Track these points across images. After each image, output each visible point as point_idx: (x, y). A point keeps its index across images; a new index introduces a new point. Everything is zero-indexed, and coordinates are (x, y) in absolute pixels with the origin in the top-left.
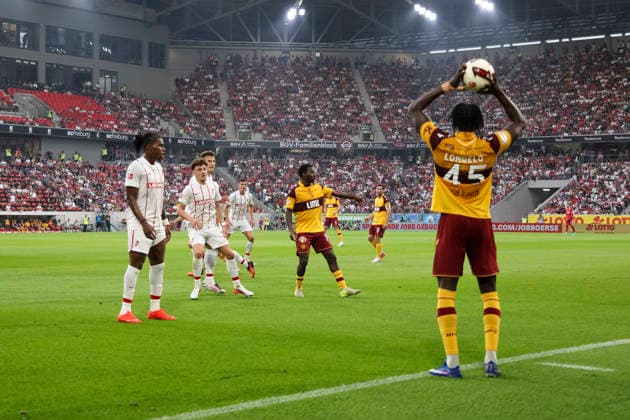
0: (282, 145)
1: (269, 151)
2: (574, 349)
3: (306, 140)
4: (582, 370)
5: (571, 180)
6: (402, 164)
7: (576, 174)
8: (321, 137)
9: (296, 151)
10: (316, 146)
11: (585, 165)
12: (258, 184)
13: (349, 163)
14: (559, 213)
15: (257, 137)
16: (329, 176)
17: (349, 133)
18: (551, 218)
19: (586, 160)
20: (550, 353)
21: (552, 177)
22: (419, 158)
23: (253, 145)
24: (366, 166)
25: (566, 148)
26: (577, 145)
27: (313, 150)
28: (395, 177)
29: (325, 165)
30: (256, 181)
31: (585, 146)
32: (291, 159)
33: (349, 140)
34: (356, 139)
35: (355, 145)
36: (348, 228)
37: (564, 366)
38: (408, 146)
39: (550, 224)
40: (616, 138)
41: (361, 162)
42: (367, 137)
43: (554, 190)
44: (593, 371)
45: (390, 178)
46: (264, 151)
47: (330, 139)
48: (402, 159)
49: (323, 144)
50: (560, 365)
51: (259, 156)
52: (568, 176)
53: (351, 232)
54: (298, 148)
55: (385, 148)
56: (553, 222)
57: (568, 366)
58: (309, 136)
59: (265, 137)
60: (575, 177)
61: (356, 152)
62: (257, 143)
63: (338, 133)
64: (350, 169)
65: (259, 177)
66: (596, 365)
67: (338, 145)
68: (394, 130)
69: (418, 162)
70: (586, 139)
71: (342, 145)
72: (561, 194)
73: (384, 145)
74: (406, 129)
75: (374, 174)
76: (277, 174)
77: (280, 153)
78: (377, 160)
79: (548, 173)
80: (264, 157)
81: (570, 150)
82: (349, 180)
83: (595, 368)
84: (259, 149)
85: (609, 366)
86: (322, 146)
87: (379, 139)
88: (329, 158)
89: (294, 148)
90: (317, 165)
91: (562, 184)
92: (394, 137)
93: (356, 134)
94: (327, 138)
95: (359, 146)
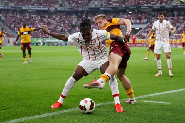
0: (24, 8)
1: (18, 11)
2: (153, 95)
3: (34, 6)
4: (157, 103)
5: (147, 25)
6: (76, 17)
7: (150, 22)
8: (41, 5)
9: (30, 11)
10: (38, 9)
11: (153, 18)
12: (13, 26)
13: (54, 17)
14: (143, 38)
15: (12, 5)
16: (44, 22)
17: (54, 3)
18: (139, 41)
19: (154, 16)
20: (144, 96)
21: (139, 23)
22: (84, 14)
23: (10, 8)
24: (61, 18)
25: (146, 11)
26: (150, 10)
27: (37, 11)
28: (73, 23)
29: (42, 17)
30: (11, 24)
31: (154, 10)
32: (28, 15)
33: (53, 6)
34: (57, 6)
35: (56, 9)
36: (53, 45)
37: (150, 102)
38: (79, 9)
39: (139, 43)
40: (166, 7)
41: (59, 16)
42: (61, 5)
43: (140, 29)
44: (162, 104)
45: (71, 23)
46: (16, 11)
47: (45, 6)
48: (77, 15)
49: (42, 8)
50: (148, 101)
51: (13, 13)
52: (146, 23)
53: (55, 47)
54: (31, 10)
55: (69, 10)
56: (140, 42)
57: (152, 102)
58: (36, 4)
59: (16, 4)
60: (149, 23)
61: (57, 12)
62: (12, 7)
63: (48, 3)
64: (54, 19)
65: (13, 22)
66: (163, 101)
67: (49, 8)
68: (73, 2)
69: (84, 16)
70: (154, 7)
71: (50, 9)
72: (143, 31)
73: (69, 9)
74: (78, 2)
75: (64, 22)
76: (21, 21)
77: (22, 12)
78: (66, 15)
79: (138, 21)
80: (15, 13)
81: (147, 12)
82: (53, 24)
83: (162, 103)
84: (13, 10)
85: (168, 102)
86: (42, 9)
87: (67, 6)
88: (45, 15)
89: (29, 9)
90: (39, 17)
91: (143, 26)
92: (73, 5)
93: (57, 4)
94: (44, 6)
95: (58, 9)
